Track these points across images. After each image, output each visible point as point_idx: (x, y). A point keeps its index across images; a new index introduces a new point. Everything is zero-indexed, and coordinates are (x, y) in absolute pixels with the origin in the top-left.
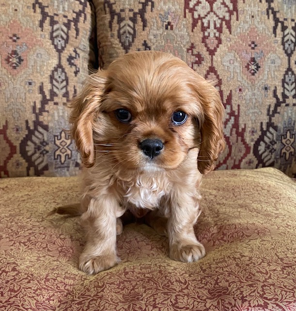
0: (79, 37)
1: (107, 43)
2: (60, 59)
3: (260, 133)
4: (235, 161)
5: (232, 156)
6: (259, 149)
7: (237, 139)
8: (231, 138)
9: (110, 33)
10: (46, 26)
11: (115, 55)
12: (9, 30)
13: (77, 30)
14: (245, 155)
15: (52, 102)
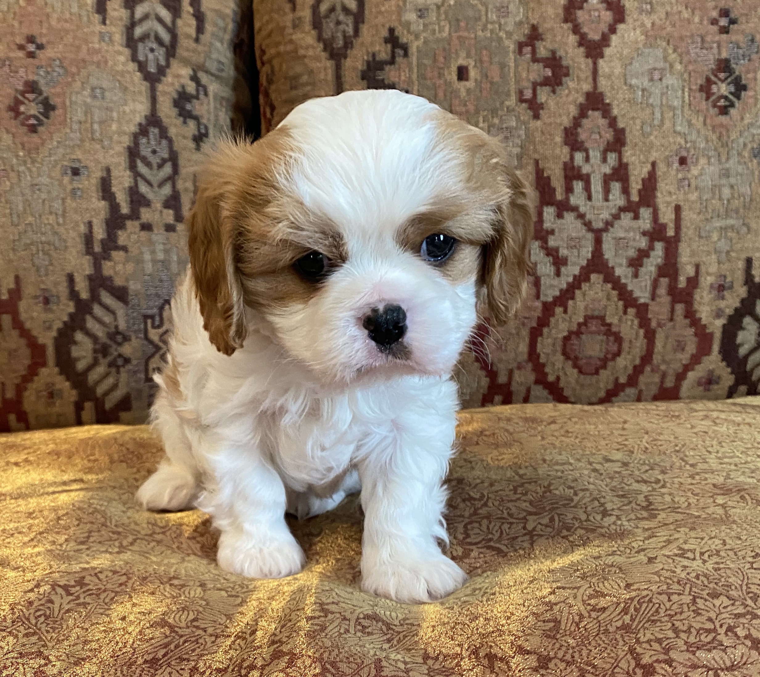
0: (206, 38)
1: (282, 48)
2: (154, 100)
3: (742, 291)
4: (664, 376)
5: (655, 361)
6: (739, 340)
7: (673, 311)
8: (653, 307)
9: (290, 16)
10: (115, 10)
11: (305, 78)
12: (16, 24)
13: (199, 17)
14: (696, 360)
15: (137, 223)
